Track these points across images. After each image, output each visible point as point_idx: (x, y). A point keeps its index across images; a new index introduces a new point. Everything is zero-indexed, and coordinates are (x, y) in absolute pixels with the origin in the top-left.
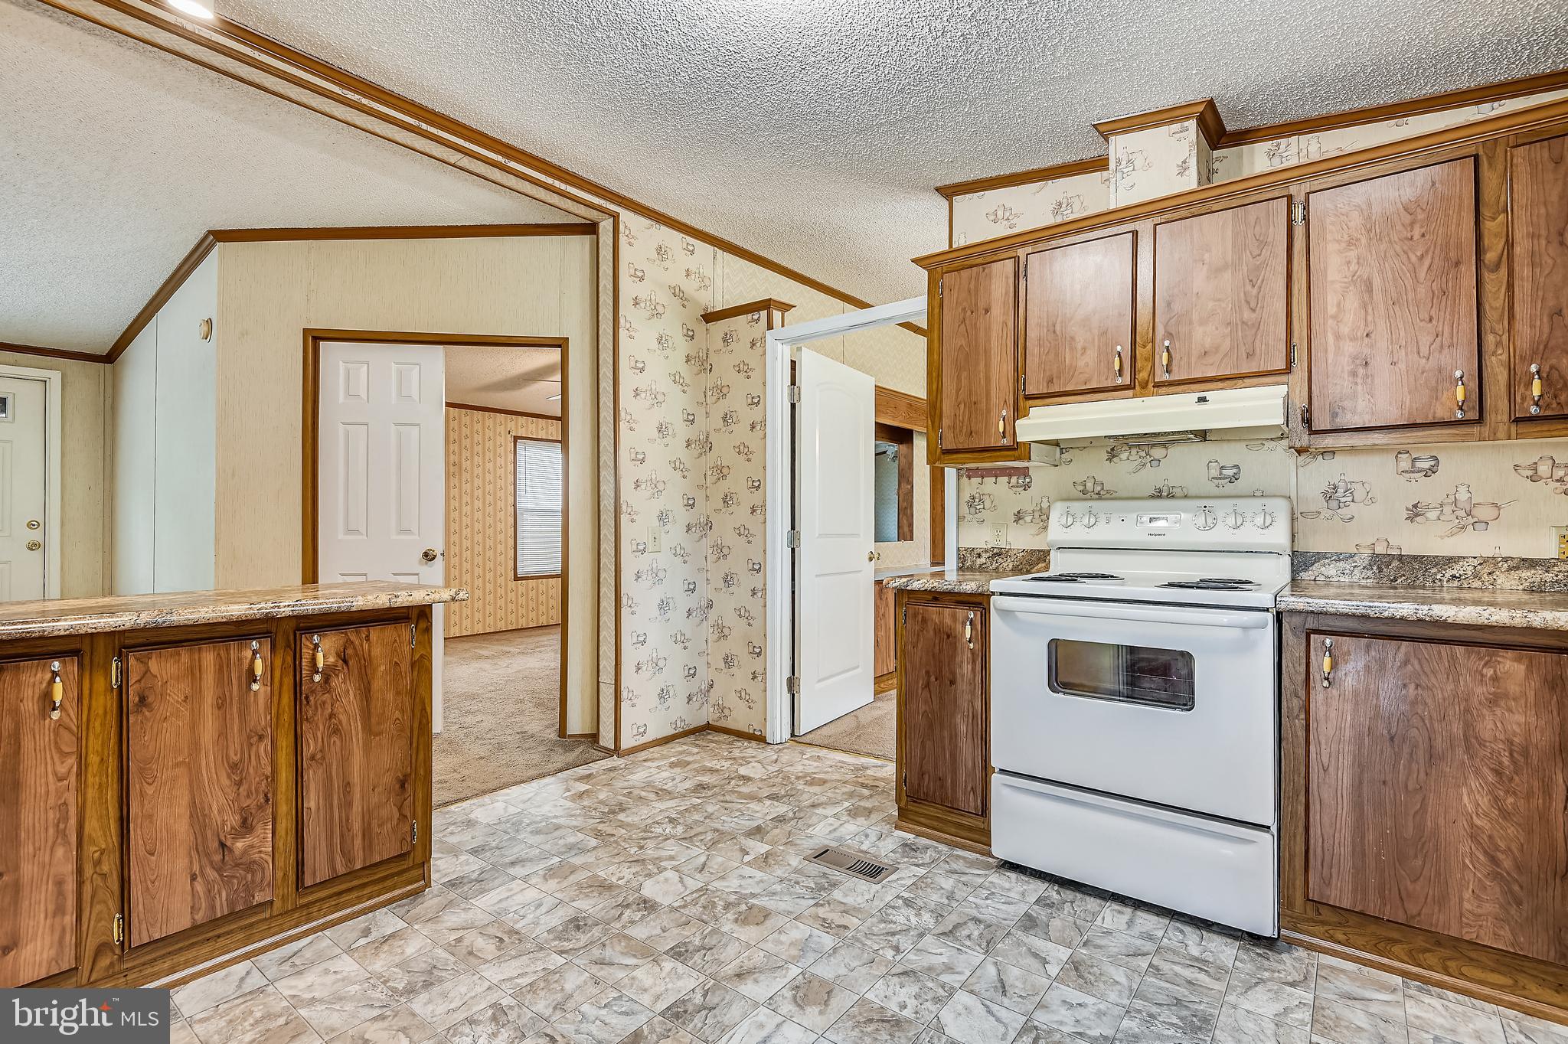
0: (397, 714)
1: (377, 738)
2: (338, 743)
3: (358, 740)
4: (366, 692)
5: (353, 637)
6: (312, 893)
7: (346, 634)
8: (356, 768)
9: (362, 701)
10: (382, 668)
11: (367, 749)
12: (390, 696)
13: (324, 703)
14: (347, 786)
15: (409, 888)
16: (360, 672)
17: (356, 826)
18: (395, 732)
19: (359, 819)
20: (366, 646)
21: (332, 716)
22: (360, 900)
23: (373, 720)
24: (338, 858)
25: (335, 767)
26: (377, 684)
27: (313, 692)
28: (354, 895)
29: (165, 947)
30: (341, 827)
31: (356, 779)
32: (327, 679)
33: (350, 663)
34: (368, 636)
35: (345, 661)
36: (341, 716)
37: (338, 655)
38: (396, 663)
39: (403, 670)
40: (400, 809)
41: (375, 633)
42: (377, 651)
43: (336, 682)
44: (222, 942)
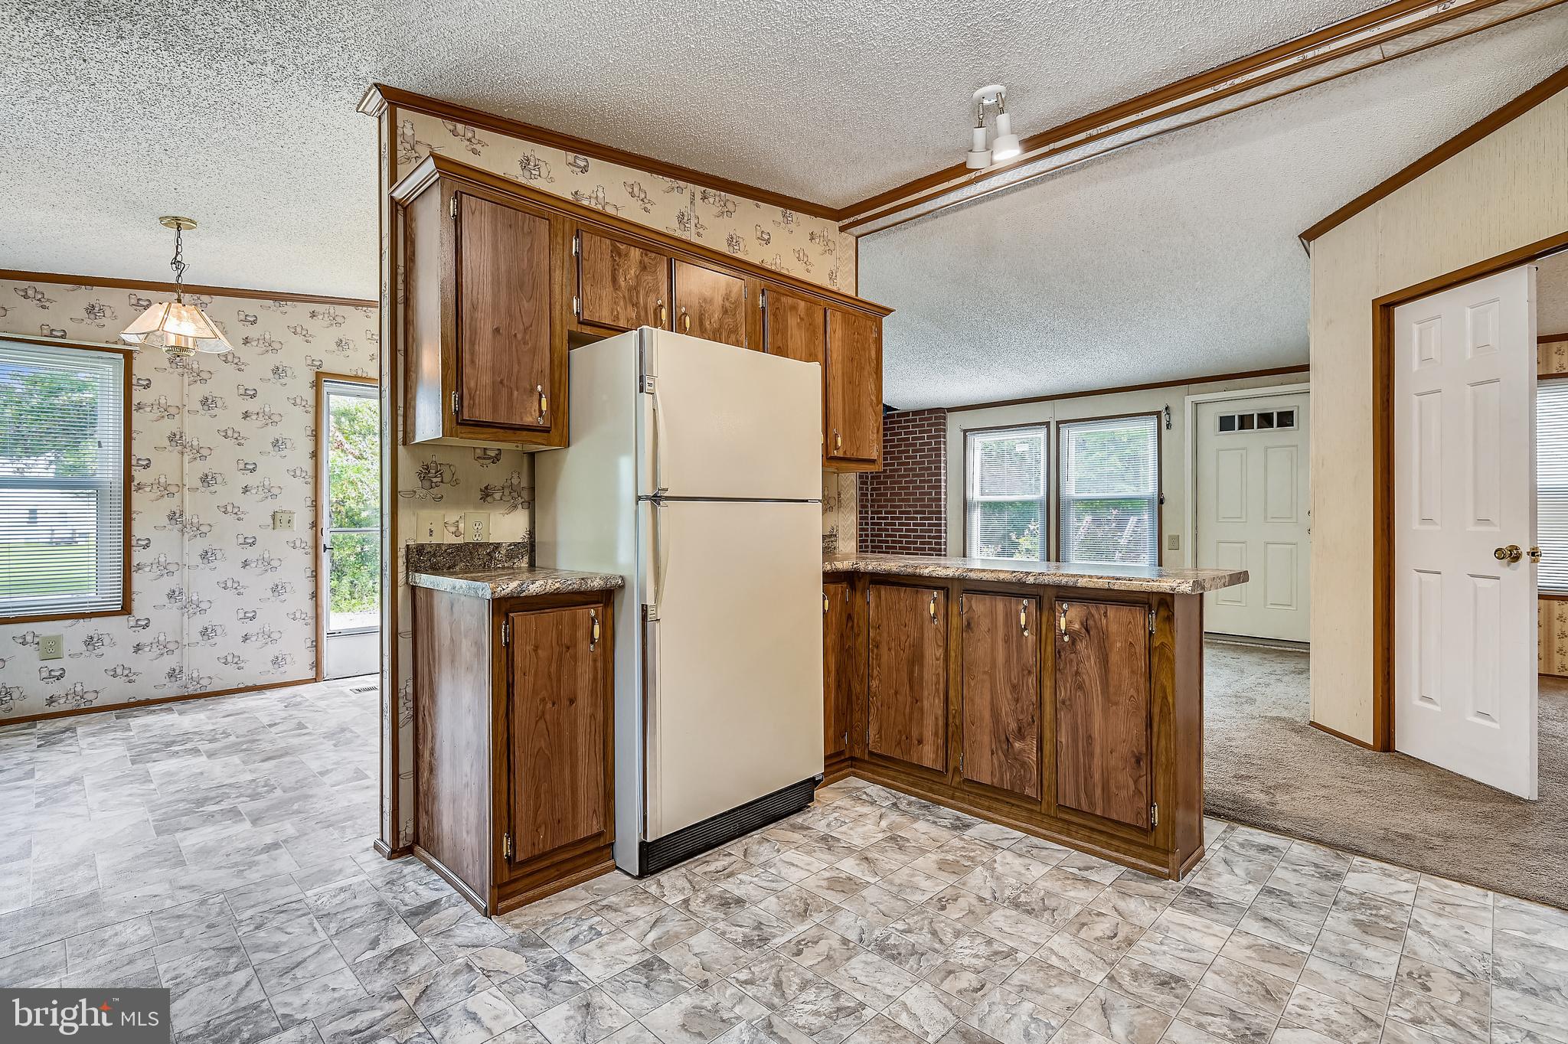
0: (1132, 692)
1: (1114, 707)
2: (1082, 697)
3: (1098, 702)
4: (1104, 661)
5: (1094, 611)
6: (1068, 813)
7: (1088, 608)
8: (1097, 726)
9: (1100, 668)
10: (1119, 645)
11: (1105, 712)
12: (1126, 672)
13: (1072, 660)
14: (1089, 738)
15: (1153, 866)
16: (1099, 642)
17: (1097, 776)
18: (1130, 708)
19: (1100, 771)
20: (1104, 621)
21: (1077, 673)
22: (1108, 846)
23: (1112, 690)
24: (1083, 795)
25: (1080, 717)
26: (1114, 658)
27: (1064, 649)
28: (1103, 838)
29: (977, 788)
30: (1085, 771)
31: (1096, 735)
32: (1073, 641)
33: (1091, 633)
34: (1106, 613)
35: (1087, 630)
36: (1084, 677)
37: (1082, 624)
38: (1131, 643)
39: (1137, 651)
40: (1136, 782)
41: (1112, 611)
42: (1114, 628)
43: (1081, 646)
44: (1014, 810)
